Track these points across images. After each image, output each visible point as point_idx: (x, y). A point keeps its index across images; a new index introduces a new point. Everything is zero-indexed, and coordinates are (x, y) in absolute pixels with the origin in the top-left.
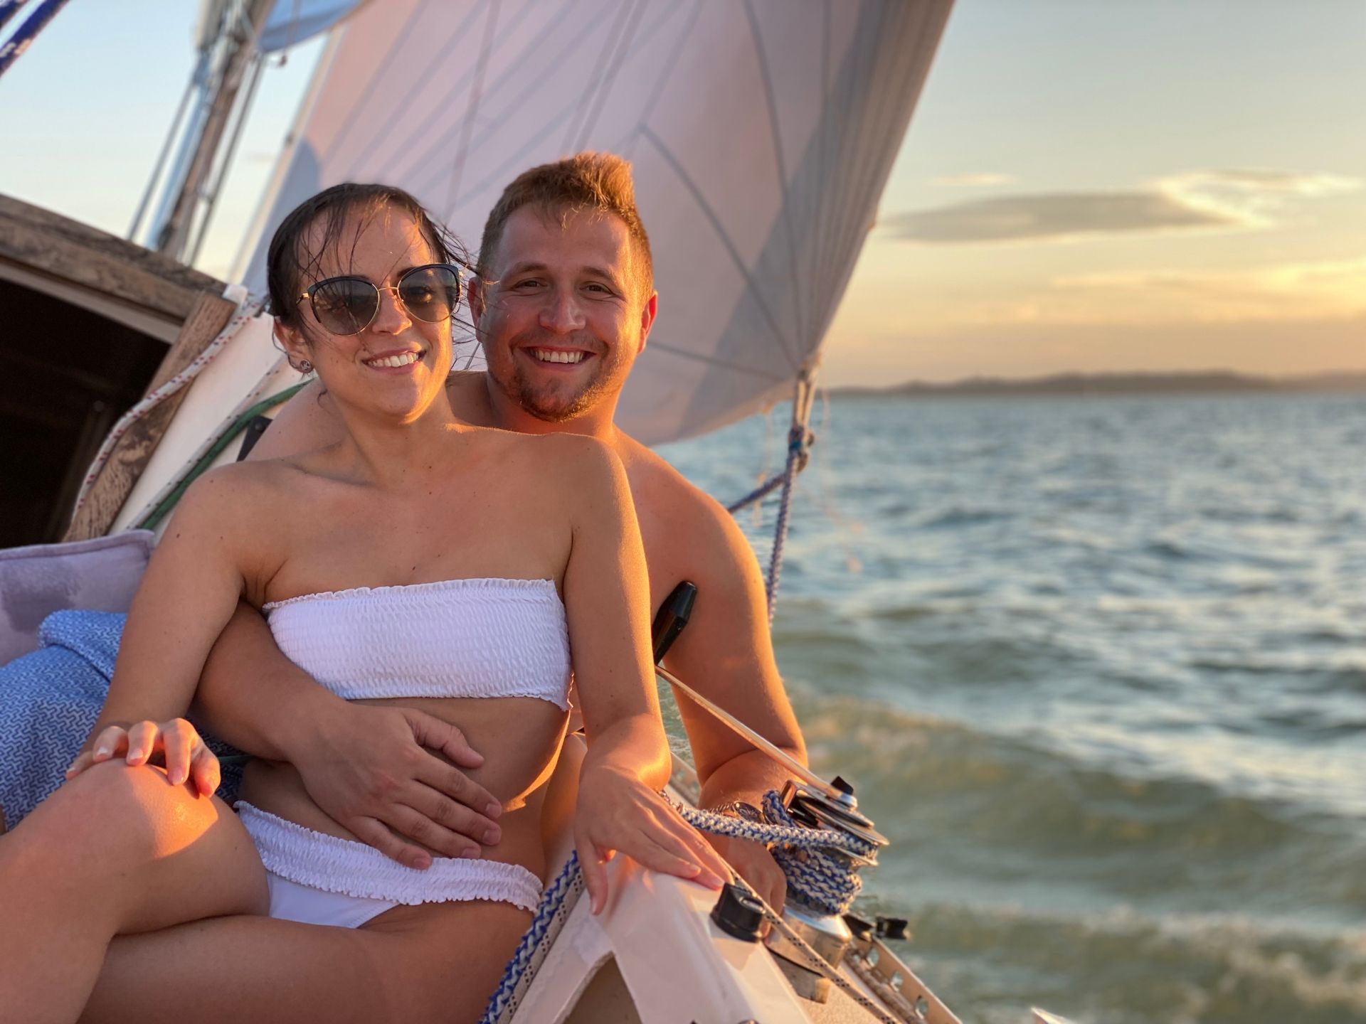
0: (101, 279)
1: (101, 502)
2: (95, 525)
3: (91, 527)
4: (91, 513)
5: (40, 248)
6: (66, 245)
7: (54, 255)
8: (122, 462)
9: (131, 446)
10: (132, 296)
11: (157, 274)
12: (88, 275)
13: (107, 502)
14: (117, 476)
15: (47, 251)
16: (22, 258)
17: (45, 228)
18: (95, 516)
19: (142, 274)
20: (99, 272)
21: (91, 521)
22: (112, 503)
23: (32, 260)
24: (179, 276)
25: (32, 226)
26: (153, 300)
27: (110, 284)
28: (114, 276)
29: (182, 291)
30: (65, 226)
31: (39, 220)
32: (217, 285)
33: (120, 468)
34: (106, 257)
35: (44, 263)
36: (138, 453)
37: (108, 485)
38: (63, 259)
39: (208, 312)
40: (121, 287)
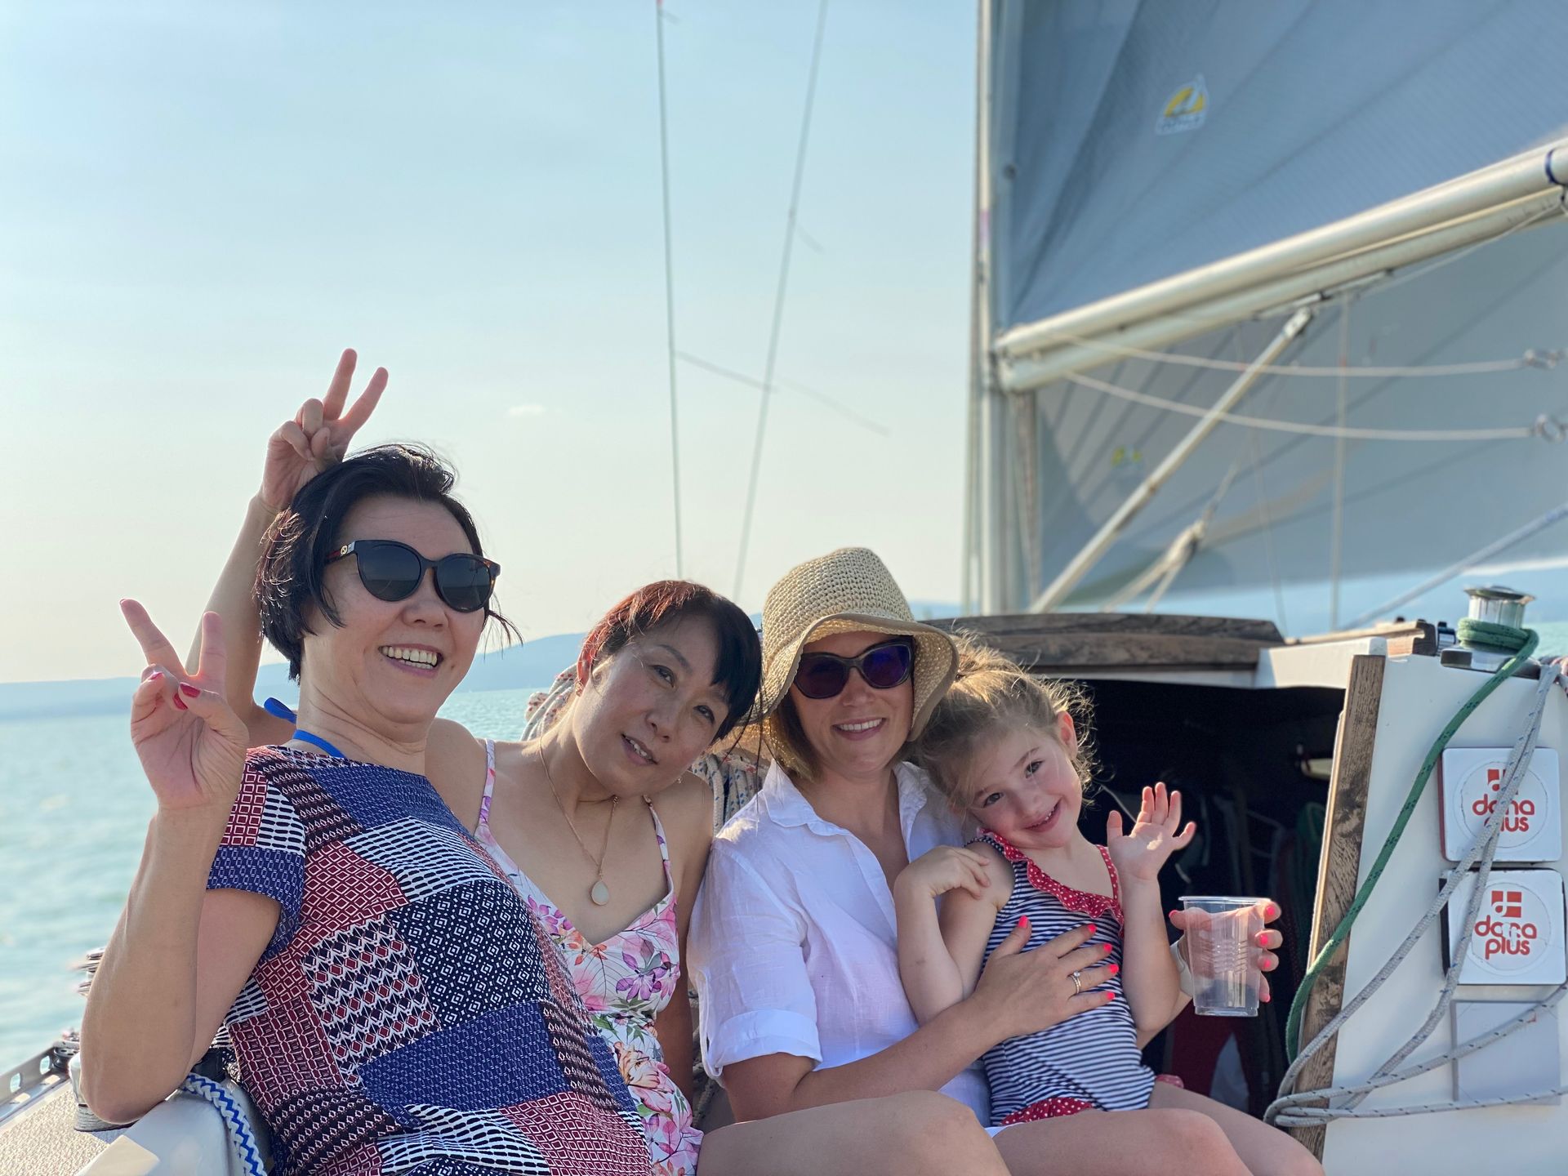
0: (1132, 655)
1: (1339, 877)
2: (1342, 899)
3: (1339, 902)
4: (1334, 889)
5: (1073, 648)
6: (1092, 637)
7: (1086, 650)
8: (1342, 835)
9: (1345, 818)
10: (1164, 660)
11: (1174, 632)
12: (1121, 656)
13: (1344, 875)
14: (1343, 849)
15: (1080, 648)
16: (1062, 663)
17: (1069, 629)
18: (1338, 891)
19: (1165, 638)
20: (1128, 651)
21: (1337, 897)
22: (1349, 874)
23: (1071, 662)
24: (1194, 628)
25: (1059, 631)
26: (1182, 657)
27: (1143, 657)
28: (1142, 649)
29: (1202, 639)
30: (1084, 621)
31: (1062, 624)
32: (1229, 623)
33: (1343, 840)
34: (1128, 635)
35: (1082, 660)
36: (1353, 822)
37: (1339, 860)
38: (1095, 650)
39: (1364, 674)
40: (1151, 657)
